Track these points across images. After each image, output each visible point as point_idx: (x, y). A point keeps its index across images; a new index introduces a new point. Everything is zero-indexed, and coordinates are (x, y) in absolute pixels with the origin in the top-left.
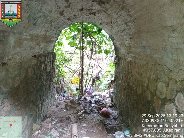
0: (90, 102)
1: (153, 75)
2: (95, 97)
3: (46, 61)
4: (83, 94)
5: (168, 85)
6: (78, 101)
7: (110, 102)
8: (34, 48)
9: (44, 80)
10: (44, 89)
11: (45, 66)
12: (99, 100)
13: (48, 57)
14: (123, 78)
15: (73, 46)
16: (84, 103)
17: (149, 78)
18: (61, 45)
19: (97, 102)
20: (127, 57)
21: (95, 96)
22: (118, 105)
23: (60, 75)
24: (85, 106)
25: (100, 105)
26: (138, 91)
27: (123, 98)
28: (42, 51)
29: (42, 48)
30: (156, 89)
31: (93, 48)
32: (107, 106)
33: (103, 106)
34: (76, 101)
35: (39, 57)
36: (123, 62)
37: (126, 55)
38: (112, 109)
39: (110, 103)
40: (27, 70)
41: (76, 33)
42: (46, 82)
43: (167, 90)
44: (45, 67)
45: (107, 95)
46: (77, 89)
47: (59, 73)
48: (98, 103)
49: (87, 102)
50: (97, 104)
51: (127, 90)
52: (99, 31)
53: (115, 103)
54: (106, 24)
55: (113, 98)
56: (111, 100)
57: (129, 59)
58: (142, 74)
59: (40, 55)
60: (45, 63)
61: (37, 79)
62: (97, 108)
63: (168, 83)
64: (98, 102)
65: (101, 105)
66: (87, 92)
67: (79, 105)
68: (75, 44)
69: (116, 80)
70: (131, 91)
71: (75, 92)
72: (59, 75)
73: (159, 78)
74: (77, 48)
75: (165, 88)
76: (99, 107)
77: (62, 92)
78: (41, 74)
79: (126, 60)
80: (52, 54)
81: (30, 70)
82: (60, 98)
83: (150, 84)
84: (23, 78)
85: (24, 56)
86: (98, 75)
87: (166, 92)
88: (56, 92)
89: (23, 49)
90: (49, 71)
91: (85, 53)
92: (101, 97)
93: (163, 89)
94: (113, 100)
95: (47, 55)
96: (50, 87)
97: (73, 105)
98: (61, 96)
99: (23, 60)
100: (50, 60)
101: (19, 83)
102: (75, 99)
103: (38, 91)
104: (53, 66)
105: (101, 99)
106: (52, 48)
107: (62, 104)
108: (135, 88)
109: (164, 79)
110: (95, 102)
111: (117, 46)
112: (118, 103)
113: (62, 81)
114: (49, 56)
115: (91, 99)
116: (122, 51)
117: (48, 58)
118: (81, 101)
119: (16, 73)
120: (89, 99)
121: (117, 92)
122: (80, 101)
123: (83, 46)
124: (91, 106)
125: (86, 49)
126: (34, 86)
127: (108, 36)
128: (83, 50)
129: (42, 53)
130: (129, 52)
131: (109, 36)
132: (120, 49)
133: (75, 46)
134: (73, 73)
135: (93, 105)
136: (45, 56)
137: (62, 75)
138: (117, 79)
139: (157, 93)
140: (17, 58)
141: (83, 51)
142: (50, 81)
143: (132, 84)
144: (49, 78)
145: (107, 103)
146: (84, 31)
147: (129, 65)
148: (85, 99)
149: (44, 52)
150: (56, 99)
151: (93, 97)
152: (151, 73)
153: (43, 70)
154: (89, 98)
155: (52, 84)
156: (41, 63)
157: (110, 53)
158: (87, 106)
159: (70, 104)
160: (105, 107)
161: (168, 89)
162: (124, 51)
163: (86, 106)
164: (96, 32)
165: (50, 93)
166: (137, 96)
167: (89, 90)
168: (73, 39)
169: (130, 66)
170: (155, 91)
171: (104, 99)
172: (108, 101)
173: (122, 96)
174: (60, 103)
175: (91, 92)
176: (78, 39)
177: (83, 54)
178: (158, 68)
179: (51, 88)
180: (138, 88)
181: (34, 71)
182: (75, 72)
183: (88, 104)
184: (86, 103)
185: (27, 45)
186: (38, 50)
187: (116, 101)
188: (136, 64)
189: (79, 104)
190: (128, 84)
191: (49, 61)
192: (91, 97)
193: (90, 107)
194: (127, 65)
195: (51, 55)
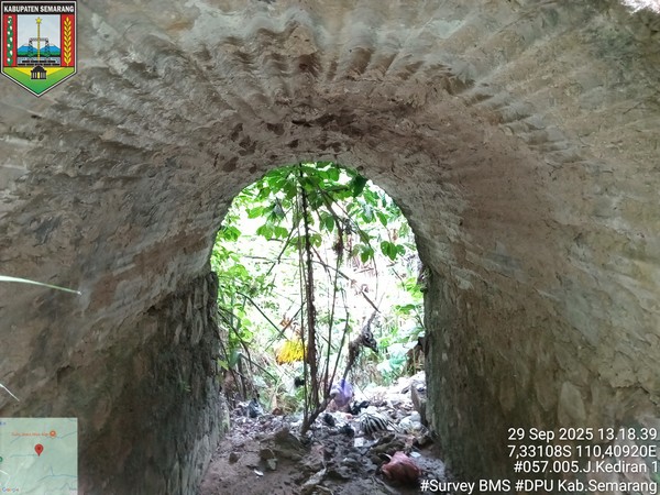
0: (348, 432)
1: (543, 354)
2: (363, 410)
3: (189, 313)
4: (319, 405)
5: (590, 394)
6: (304, 433)
7: (418, 425)
8: (147, 290)
9: (182, 377)
10: (186, 408)
11: (184, 328)
12: (376, 422)
13: (193, 295)
14: (452, 344)
15: (274, 236)
16: (326, 437)
17: (533, 362)
18: (232, 238)
19: (371, 429)
20: (457, 277)
21: (365, 405)
22: (444, 440)
23: (236, 342)
24: (329, 451)
25: (380, 443)
26: (503, 400)
27: (459, 416)
28: (174, 283)
29: (172, 275)
30: (557, 403)
31: (341, 240)
32: (407, 445)
33: (393, 444)
34: (298, 435)
35: (164, 307)
36: (446, 287)
37: (453, 267)
38: (424, 452)
39: (417, 430)
40: (129, 364)
41: (281, 195)
42: (190, 382)
43: (588, 413)
44: (184, 334)
45: (407, 400)
46: (298, 383)
47: (234, 336)
48: (374, 435)
49: (335, 434)
50: (373, 439)
51: (468, 389)
52: (358, 184)
53: (433, 432)
54: (378, 170)
55: (427, 412)
56: (419, 417)
57: (466, 284)
58: (509, 343)
59: (168, 300)
60: (184, 322)
61: (162, 383)
62: (372, 452)
63: (589, 387)
64: (375, 430)
65: (386, 440)
66: (334, 395)
67: (308, 450)
68: (281, 231)
69: (431, 348)
70: (482, 395)
71: (292, 392)
72: (232, 344)
73: (562, 366)
74: (288, 242)
75: (581, 403)
76: (378, 451)
77: (245, 399)
78: (172, 361)
79: (455, 285)
80: (206, 282)
81: (138, 361)
82: (241, 424)
83: (536, 384)
84: (118, 395)
85: (119, 323)
86: (369, 329)
87: (584, 418)
88: (224, 404)
89: (116, 304)
90: (197, 341)
91: (315, 258)
92: (383, 408)
93: (575, 405)
94: (428, 418)
95: (189, 292)
96: (204, 395)
97: (286, 452)
98: (245, 414)
99: (115, 336)
100: (200, 304)
101: (107, 415)
102: (293, 424)
103: (165, 421)
104: (210, 320)
105: (383, 416)
106: (206, 260)
107: (249, 448)
108: (492, 389)
109: (576, 373)
110: (365, 430)
111: (422, 233)
112: (444, 433)
113: (244, 360)
114: (197, 292)
115: (349, 417)
116: (441, 252)
117: (193, 299)
118: (314, 430)
119: (97, 386)
120: (341, 418)
121: (438, 392)
122: (309, 433)
123: (307, 236)
124: (350, 446)
125: (318, 245)
126: (154, 408)
127: (389, 200)
128: (308, 249)
129: (173, 289)
130: (462, 263)
131: (394, 201)
132: (434, 246)
133: (280, 238)
134: (281, 328)
135: (359, 442)
136: (184, 298)
137: (242, 342)
138: (433, 344)
139: (559, 417)
140: (100, 338)
141: (309, 253)
142: (203, 373)
143: (481, 373)
144: (199, 366)
145: (406, 432)
146: (309, 189)
147: (468, 306)
148: (329, 421)
149: (178, 285)
150: (226, 430)
151: (356, 411)
152: (535, 345)
153: (180, 343)
154: (344, 415)
155: (210, 380)
156: (172, 324)
157: (404, 252)
158: (337, 450)
159: (278, 448)
160: (401, 448)
161: (591, 410)
162: (447, 254)
163: (334, 449)
164: (346, 189)
165: (207, 416)
166: (503, 416)
167: (339, 387)
168: (274, 216)
169: (472, 309)
170: (554, 409)
171: (394, 417)
172: (411, 422)
173: (456, 410)
174: (243, 446)
175: (346, 393)
176: (290, 216)
177: (309, 262)
178: (556, 333)
179: (209, 395)
180: (502, 390)
181: (152, 357)
182: (288, 324)
183: (340, 442)
184: (331, 439)
185: (127, 290)
186: (161, 286)
187: (437, 425)
188: (487, 306)
189: (306, 444)
190: (471, 371)
191: (195, 307)
192: (349, 411)
193: (346, 453)
194: (461, 302)
195: (201, 288)
